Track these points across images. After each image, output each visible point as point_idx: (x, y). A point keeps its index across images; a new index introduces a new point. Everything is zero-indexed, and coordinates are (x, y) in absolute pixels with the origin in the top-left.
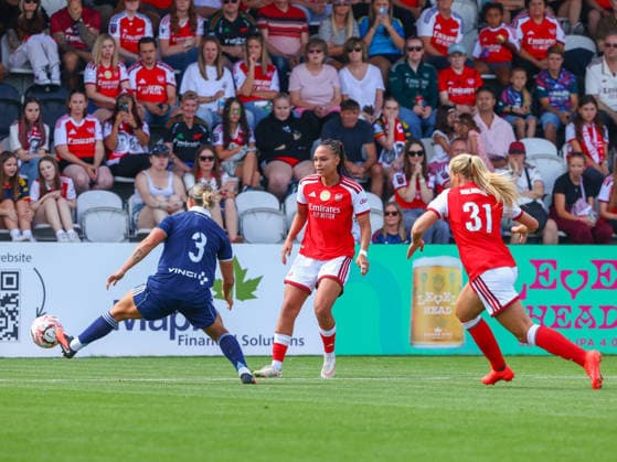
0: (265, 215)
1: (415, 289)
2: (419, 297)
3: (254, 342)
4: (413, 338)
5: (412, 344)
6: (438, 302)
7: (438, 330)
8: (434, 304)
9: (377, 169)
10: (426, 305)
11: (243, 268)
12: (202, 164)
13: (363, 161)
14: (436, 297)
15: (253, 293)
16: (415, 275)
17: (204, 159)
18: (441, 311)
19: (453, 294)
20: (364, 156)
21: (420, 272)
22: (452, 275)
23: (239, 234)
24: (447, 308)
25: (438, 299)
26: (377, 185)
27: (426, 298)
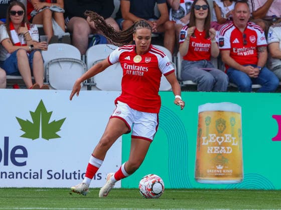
0: (68, 65)
1: (200, 130)
2: (204, 138)
3: (57, 176)
4: (198, 174)
5: (196, 180)
6: (220, 143)
7: (220, 167)
8: (216, 144)
9: (169, 25)
10: (210, 145)
11: (48, 111)
12: (13, 17)
13: (156, 18)
14: (218, 138)
15: (58, 133)
16: (200, 118)
17: (14, 13)
18: (223, 150)
19: (233, 136)
20: (156, 14)
21: (204, 116)
22: (233, 119)
23: (45, 81)
24: (228, 148)
25: (220, 140)
26: (169, 39)
27: (209, 139)
